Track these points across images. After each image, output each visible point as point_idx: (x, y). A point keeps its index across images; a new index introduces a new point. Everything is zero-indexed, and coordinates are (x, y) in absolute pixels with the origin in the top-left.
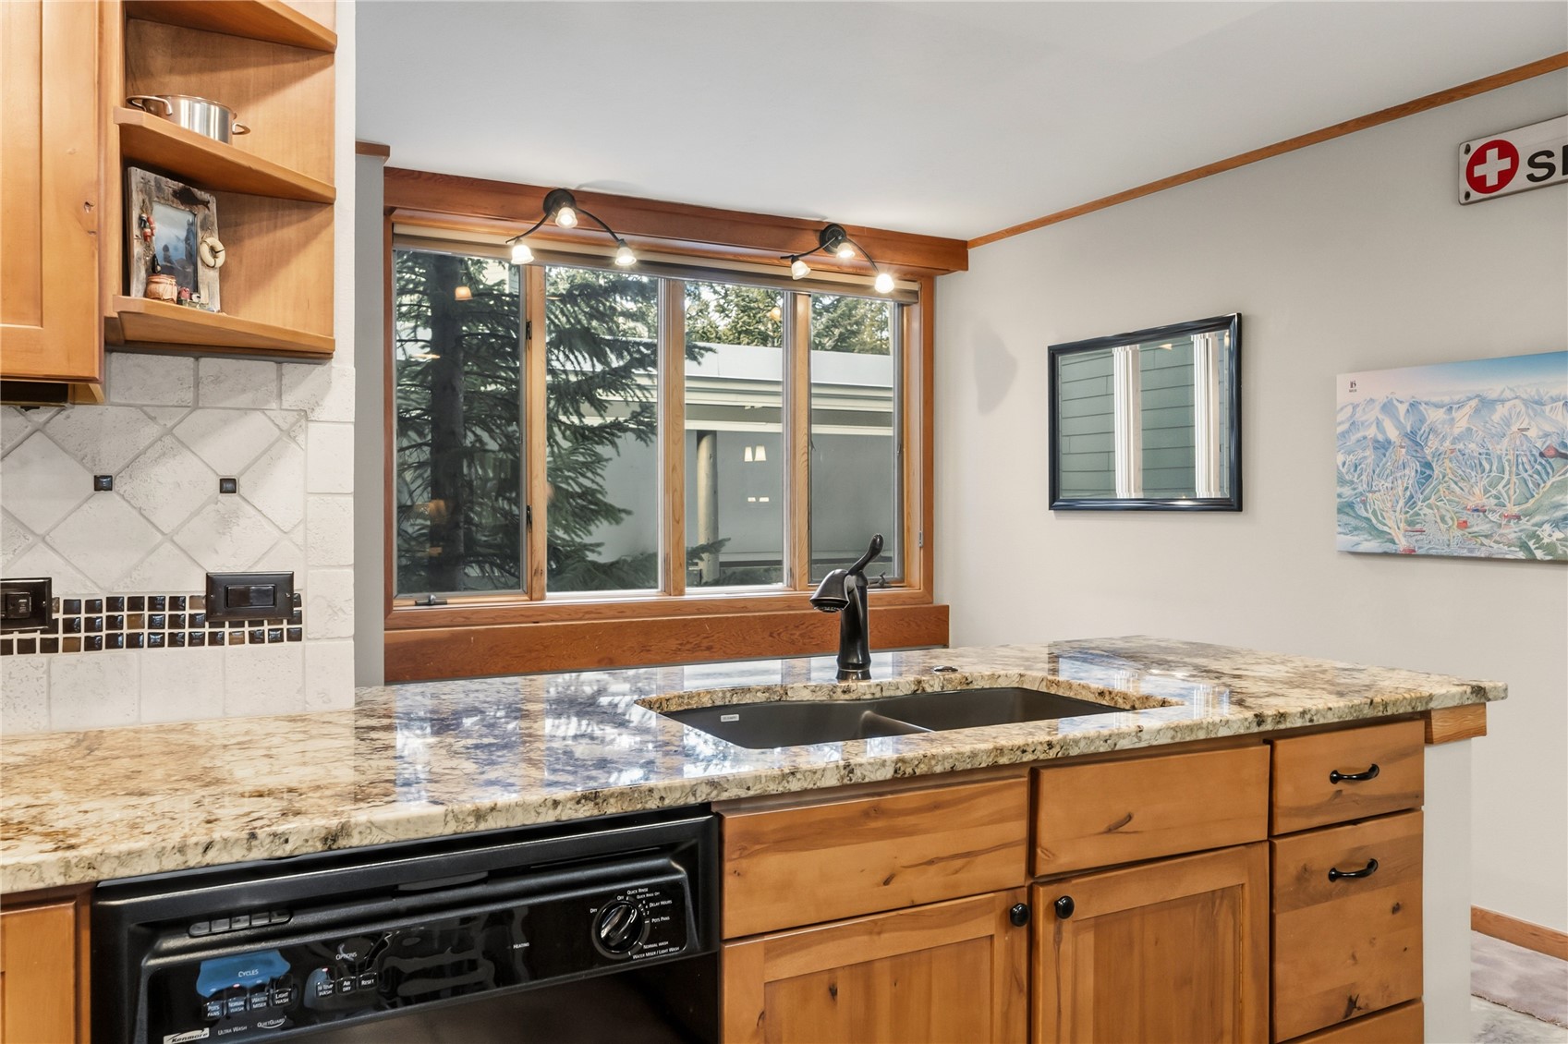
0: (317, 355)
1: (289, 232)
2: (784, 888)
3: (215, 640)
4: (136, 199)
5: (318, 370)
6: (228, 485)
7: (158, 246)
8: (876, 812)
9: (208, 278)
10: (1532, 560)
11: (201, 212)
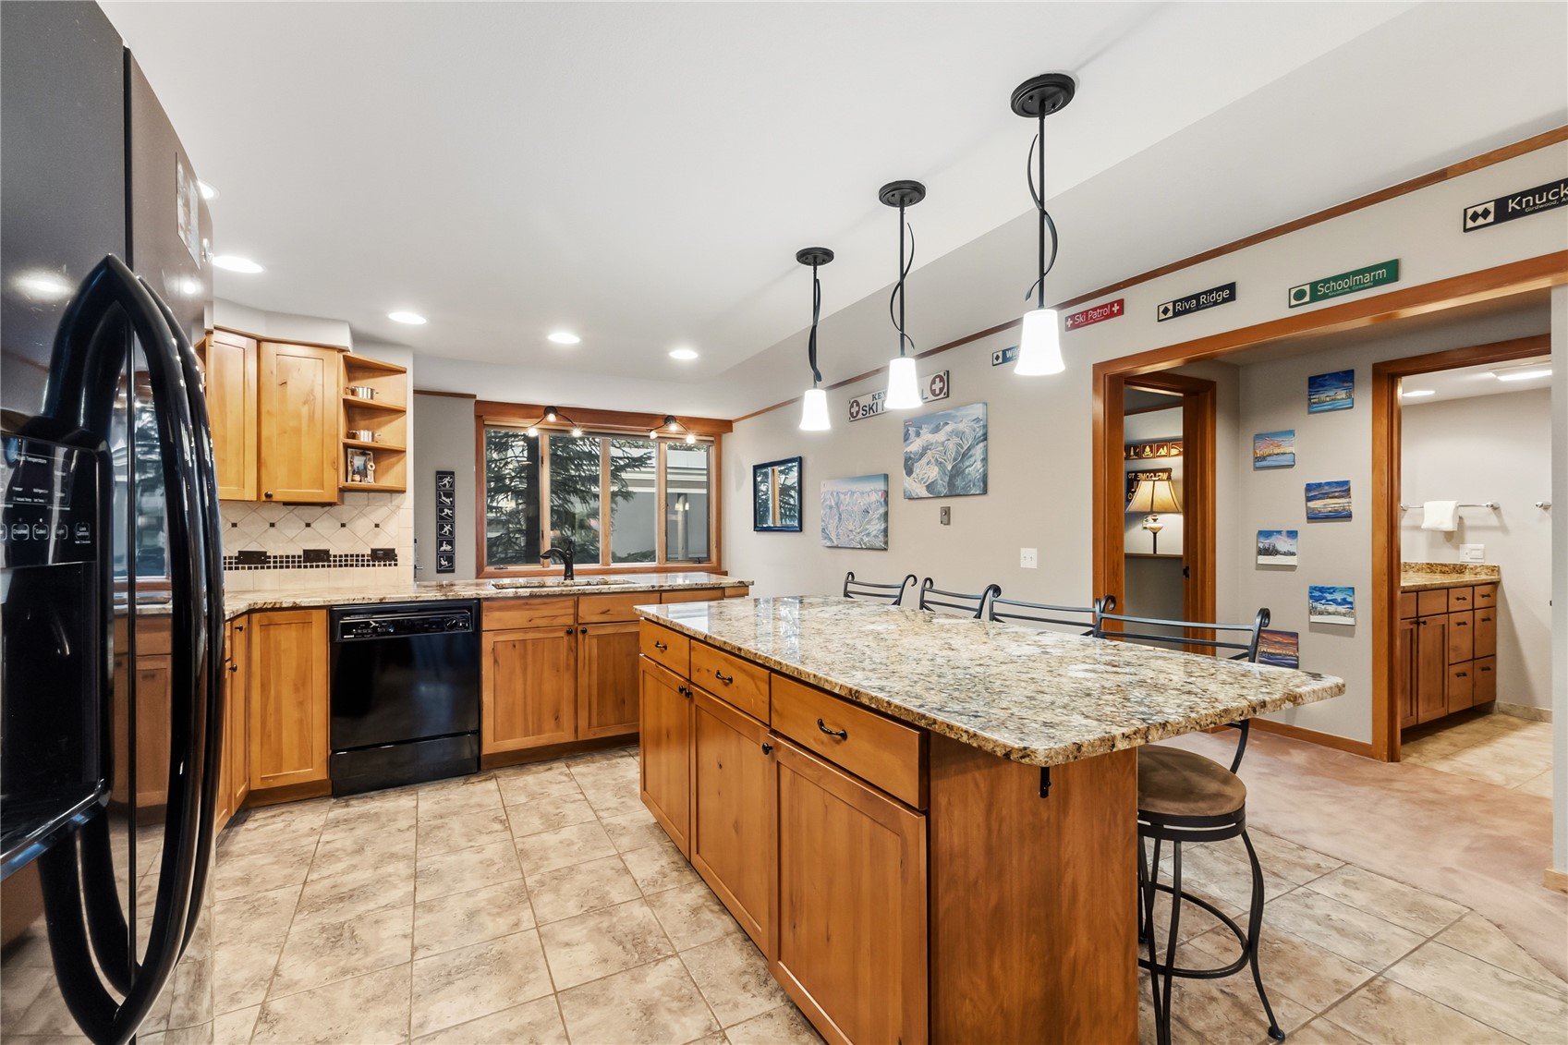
0: (403, 492)
1: (394, 459)
2: (500, 620)
3: (374, 565)
4: (349, 456)
5: (402, 495)
6: (377, 526)
7: (355, 467)
8: (527, 604)
9: (370, 474)
10: (862, 548)
11: (368, 457)
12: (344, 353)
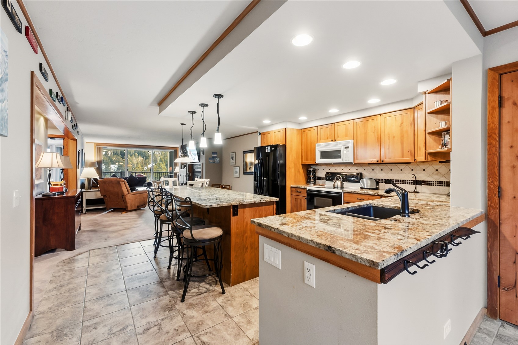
4: (442, 136)
12: (427, 92)
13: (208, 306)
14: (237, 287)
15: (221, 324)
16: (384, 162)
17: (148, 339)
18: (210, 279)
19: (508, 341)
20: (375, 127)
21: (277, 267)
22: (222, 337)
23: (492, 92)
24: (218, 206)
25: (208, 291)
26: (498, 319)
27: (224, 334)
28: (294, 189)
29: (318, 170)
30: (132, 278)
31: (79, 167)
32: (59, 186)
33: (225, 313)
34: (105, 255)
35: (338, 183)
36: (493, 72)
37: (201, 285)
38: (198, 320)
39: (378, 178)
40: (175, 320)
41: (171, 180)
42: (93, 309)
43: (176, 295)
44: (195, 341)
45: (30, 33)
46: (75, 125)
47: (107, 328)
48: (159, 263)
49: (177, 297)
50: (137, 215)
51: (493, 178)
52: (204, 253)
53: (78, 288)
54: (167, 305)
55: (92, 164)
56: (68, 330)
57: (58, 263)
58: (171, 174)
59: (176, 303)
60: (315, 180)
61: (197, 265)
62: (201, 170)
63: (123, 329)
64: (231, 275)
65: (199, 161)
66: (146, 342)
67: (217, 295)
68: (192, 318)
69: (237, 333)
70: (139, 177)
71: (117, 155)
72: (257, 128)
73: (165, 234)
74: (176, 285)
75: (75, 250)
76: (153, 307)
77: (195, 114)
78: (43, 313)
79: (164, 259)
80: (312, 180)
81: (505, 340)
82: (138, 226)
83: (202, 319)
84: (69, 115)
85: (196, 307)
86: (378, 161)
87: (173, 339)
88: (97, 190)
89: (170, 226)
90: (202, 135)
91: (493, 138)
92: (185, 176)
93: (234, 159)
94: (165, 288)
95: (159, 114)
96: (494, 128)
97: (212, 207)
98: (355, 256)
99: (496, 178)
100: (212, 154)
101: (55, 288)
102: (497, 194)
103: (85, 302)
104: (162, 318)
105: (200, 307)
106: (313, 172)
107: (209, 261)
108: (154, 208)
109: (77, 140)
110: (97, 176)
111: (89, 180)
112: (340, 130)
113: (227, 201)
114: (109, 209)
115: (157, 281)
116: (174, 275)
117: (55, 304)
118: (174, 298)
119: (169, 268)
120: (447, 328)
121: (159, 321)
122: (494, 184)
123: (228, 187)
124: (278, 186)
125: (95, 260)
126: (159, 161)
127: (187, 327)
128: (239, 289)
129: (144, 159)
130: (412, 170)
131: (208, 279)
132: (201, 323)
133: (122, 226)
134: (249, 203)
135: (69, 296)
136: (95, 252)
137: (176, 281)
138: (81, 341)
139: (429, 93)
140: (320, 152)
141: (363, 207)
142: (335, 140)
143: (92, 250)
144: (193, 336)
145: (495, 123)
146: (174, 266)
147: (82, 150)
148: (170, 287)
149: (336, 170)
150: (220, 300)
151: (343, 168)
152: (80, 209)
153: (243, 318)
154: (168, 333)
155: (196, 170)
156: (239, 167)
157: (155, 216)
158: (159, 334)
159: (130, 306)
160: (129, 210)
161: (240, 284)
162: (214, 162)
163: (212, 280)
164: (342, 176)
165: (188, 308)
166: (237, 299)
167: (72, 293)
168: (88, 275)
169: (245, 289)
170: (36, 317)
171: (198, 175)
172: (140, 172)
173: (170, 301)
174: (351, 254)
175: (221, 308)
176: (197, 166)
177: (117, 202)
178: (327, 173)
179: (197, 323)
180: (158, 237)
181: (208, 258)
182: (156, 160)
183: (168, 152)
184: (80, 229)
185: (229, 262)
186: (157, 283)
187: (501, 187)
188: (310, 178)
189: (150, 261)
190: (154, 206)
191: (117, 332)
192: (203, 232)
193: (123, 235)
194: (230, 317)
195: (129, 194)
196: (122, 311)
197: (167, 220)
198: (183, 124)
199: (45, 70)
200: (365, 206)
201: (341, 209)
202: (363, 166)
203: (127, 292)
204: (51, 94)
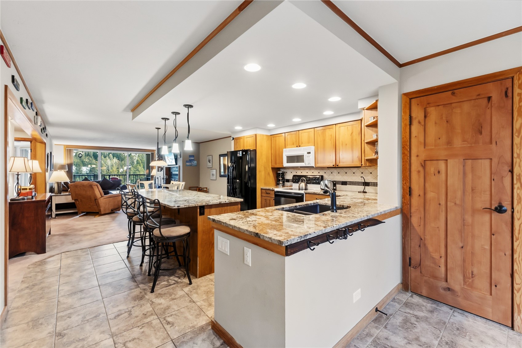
12: (365, 109)
13: (175, 295)
14: (203, 279)
15: (185, 308)
16: (338, 166)
17: (118, 323)
18: (179, 273)
19: (411, 306)
20: (331, 135)
21: (227, 254)
22: (185, 317)
23: (405, 112)
24: (186, 207)
25: (177, 282)
26: (410, 291)
27: (188, 315)
28: (264, 191)
29: (287, 172)
30: (104, 275)
31: (48, 171)
32: (28, 191)
33: (190, 299)
34: (78, 257)
35: (303, 185)
36: (405, 97)
37: (171, 279)
38: (165, 305)
39: (335, 180)
40: (144, 307)
41: (146, 183)
42: (66, 303)
43: (146, 287)
44: (161, 322)
45: (4, 51)
46: (43, 128)
47: (80, 317)
48: (131, 262)
49: (148, 289)
50: (111, 219)
51: (405, 180)
52: (175, 250)
53: (51, 286)
54: (138, 296)
55: (62, 167)
56: (43, 320)
57: (29, 265)
58: (148, 176)
59: (146, 294)
60: (284, 182)
61: (168, 262)
62: (178, 173)
63: (96, 317)
64: (198, 268)
65: (176, 164)
66: (117, 325)
67: (184, 285)
68: (160, 304)
69: (199, 314)
70: (114, 180)
71: (90, 156)
72: (230, 133)
73: (137, 235)
74: (147, 279)
75: (45, 253)
76: (124, 298)
77: (168, 121)
78: (18, 308)
79: (136, 258)
80: (281, 182)
81: (409, 306)
82: (112, 229)
83: (169, 305)
84: (38, 120)
85: (164, 296)
86: (333, 165)
87: (141, 321)
88: (67, 193)
89: (142, 226)
90: (174, 141)
91: (406, 148)
92: (162, 179)
93: (211, 162)
94: (136, 282)
95: (132, 120)
96: (406, 141)
97: (179, 208)
98: (271, 238)
99: (408, 181)
100: (189, 157)
101: (28, 287)
102: (408, 193)
103: (58, 297)
104: (132, 306)
105: (168, 296)
106: (282, 175)
107: (179, 257)
108: (126, 210)
109: (45, 143)
110: (68, 180)
111: (58, 184)
112: (304, 136)
113: (194, 202)
114: (81, 213)
115: (128, 277)
116: (145, 271)
117: (29, 300)
118: (144, 290)
119: (141, 265)
120: (357, 295)
121: (130, 309)
122: (406, 185)
123: (205, 189)
124: (249, 188)
125: (67, 261)
126: (135, 163)
127: (155, 312)
128: (205, 280)
129: (120, 161)
130: (362, 173)
131: (178, 273)
132: (168, 308)
133: (95, 229)
134: (215, 204)
135: (42, 293)
136: (67, 254)
137: (148, 276)
138: (56, 328)
139: (367, 109)
140: (287, 156)
141: (310, 205)
142: (300, 146)
143: (63, 252)
144: (160, 318)
145: (407, 137)
146: (146, 264)
147: (51, 153)
148: (141, 281)
149: (302, 173)
150: (187, 289)
151: (307, 171)
152: (50, 213)
153: (205, 302)
154: (137, 317)
155: (174, 173)
156: (215, 170)
157: (128, 218)
158: (129, 318)
159: (103, 299)
160: (102, 213)
161: (207, 276)
162: (191, 165)
163: (181, 274)
164: (306, 178)
165: (157, 297)
166: (202, 288)
167: (45, 291)
168: (60, 275)
169: (210, 279)
170: (10, 312)
171: (175, 178)
172: (114, 175)
173: (141, 293)
174: (269, 237)
175: (186, 295)
176: (174, 169)
177: (90, 206)
178: (294, 176)
179: (164, 309)
180: (131, 238)
181: (178, 254)
182: (133, 162)
183: (144, 154)
184: (50, 234)
185: (196, 256)
186: (129, 279)
187: (411, 187)
188: (279, 180)
189: (123, 260)
190: (127, 208)
191: (90, 319)
192: (172, 230)
193: (96, 238)
194: (194, 302)
195: (103, 198)
196: (95, 303)
197: (139, 221)
198: (158, 129)
199: (17, 81)
200: (312, 205)
201: (289, 207)
202: (324, 169)
203: (99, 287)
204: (21, 102)
